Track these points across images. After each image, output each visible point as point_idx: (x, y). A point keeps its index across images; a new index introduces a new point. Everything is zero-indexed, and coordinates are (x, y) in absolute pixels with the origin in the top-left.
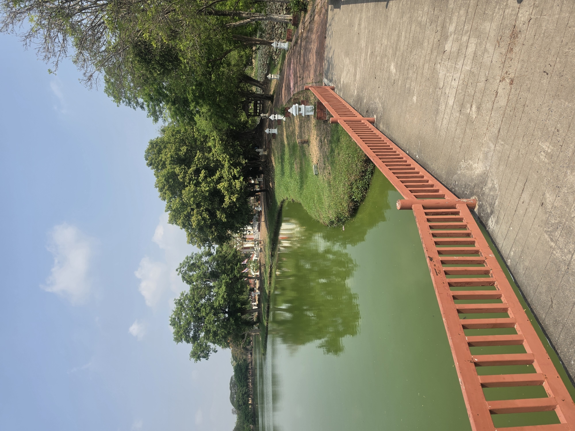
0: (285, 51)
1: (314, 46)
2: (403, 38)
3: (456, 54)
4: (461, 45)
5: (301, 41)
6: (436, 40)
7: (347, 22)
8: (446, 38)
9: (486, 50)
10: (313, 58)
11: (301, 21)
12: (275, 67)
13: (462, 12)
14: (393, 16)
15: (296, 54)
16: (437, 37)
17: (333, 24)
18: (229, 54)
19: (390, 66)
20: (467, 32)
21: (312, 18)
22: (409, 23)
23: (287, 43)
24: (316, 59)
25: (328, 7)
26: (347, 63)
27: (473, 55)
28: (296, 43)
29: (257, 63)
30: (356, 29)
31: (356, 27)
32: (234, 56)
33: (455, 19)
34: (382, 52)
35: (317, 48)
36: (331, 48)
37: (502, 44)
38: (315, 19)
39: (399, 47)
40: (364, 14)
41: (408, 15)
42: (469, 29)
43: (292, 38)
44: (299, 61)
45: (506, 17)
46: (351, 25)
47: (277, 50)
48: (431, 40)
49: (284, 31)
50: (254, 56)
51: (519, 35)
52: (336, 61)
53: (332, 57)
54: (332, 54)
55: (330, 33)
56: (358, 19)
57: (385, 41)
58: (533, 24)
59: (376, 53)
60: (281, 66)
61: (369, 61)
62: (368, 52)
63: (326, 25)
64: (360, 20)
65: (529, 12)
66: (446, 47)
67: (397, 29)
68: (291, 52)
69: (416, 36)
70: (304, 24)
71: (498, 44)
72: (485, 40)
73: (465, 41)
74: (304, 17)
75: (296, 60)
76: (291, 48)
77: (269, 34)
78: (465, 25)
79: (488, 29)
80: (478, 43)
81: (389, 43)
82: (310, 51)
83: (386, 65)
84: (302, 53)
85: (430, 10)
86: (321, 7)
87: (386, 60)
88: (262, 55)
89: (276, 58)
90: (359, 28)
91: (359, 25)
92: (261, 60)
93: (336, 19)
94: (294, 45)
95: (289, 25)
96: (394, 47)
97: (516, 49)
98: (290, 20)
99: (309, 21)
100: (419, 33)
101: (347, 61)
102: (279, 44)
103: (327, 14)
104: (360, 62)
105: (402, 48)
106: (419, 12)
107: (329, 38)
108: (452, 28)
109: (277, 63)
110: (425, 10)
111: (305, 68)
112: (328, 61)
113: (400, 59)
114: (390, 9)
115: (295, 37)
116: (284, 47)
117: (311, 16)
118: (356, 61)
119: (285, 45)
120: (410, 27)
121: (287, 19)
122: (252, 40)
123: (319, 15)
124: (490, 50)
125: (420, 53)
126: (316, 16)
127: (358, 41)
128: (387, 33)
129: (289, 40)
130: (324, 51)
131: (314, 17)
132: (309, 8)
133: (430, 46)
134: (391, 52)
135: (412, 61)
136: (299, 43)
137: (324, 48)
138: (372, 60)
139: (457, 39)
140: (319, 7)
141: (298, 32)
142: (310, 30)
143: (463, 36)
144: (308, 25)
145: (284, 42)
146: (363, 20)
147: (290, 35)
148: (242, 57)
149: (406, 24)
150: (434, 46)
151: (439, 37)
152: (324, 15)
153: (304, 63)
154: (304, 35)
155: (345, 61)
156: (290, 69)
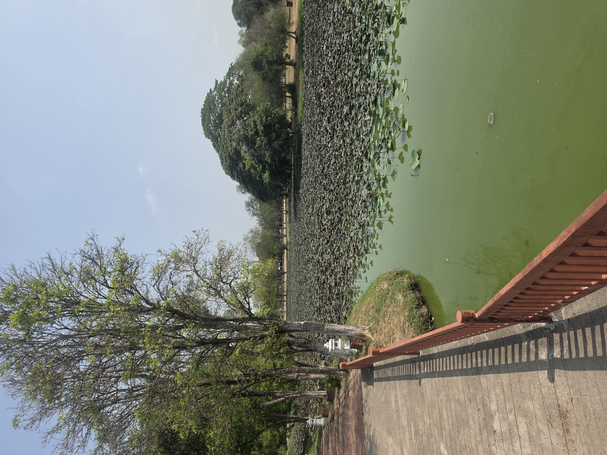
0: (321, 428)
1: (352, 423)
2: (445, 417)
3: (508, 434)
4: (510, 424)
5: (338, 417)
6: (481, 419)
7: (383, 399)
8: (492, 417)
9: (539, 431)
10: (352, 436)
11: (336, 396)
12: (311, 444)
13: (498, 390)
14: (428, 393)
15: (334, 431)
16: (481, 415)
17: (369, 400)
18: (261, 435)
19: (439, 447)
20: (511, 411)
21: (347, 393)
22: (448, 401)
23: (323, 419)
24: (357, 438)
25: (361, 383)
26: (390, 443)
27: (528, 436)
28: (333, 418)
29: (291, 441)
30: (393, 406)
31: (393, 404)
32: (266, 437)
33: (493, 396)
34: (426, 431)
35: (355, 425)
36: (370, 425)
37: (555, 424)
38: (350, 395)
39: (443, 426)
40: (398, 391)
41: (444, 393)
42: (512, 407)
43: (328, 414)
44: (338, 439)
45: (545, 395)
46: (388, 402)
47: (312, 426)
48: (476, 418)
49: (319, 406)
50: (288, 434)
51: (568, 415)
52: (378, 440)
53: (373, 436)
54: (373, 432)
55: (367, 410)
56: (393, 396)
57: (427, 420)
58: (578, 404)
59: (421, 432)
60: (318, 444)
61: (415, 441)
62: (411, 431)
63: (362, 401)
64: (396, 397)
65: (567, 391)
66: (494, 427)
67: (437, 407)
68: (328, 429)
69: (459, 415)
70: (339, 399)
71: (550, 424)
72: (535, 420)
73: (512, 420)
74: (339, 393)
75: (334, 438)
76: (327, 424)
77: (304, 409)
78: (506, 403)
79: (531, 407)
80: (528, 423)
81: (432, 422)
82: (348, 429)
83: (435, 445)
84: (340, 430)
85: (465, 388)
86: (354, 384)
87: (433, 441)
88: (296, 431)
89: (312, 434)
90: (397, 406)
91: (396, 402)
92: (296, 437)
93: (371, 395)
94: (331, 422)
95: (324, 400)
96: (438, 425)
97: (573, 430)
98: (325, 396)
99: (343, 396)
100: (460, 411)
101: (390, 440)
102: (314, 420)
103: (361, 390)
104: (405, 442)
105: (447, 427)
106: (454, 390)
107: (367, 415)
108: (493, 407)
109: (313, 440)
110: (460, 388)
111: (345, 447)
112: (370, 440)
113: (449, 439)
114: (424, 387)
115: (331, 412)
116: (320, 423)
117: (345, 392)
118: (401, 440)
119: (321, 422)
120: (449, 405)
121: (321, 395)
122: (286, 418)
123: (354, 391)
124: (544, 431)
125: (469, 433)
126: (351, 392)
127: (399, 419)
128: (426, 410)
129: (325, 416)
130: (364, 429)
131: (348, 393)
132: (343, 384)
133: (477, 425)
134: (437, 432)
135: (463, 441)
136: (336, 419)
137: (364, 426)
138: (418, 440)
139: (503, 417)
140: (352, 383)
141: (333, 408)
142: (346, 406)
143: (509, 415)
144: (343, 400)
145: (319, 418)
146: (399, 396)
147: (326, 411)
148: (275, 436)
149: (444, 402)
150: (482, 425)
151: (483, 416)
152: (358, 391)
153: (344, 441)
154: (341, 411)
155: (388, 441)
156: (328, 449)
